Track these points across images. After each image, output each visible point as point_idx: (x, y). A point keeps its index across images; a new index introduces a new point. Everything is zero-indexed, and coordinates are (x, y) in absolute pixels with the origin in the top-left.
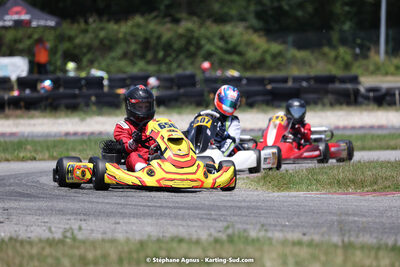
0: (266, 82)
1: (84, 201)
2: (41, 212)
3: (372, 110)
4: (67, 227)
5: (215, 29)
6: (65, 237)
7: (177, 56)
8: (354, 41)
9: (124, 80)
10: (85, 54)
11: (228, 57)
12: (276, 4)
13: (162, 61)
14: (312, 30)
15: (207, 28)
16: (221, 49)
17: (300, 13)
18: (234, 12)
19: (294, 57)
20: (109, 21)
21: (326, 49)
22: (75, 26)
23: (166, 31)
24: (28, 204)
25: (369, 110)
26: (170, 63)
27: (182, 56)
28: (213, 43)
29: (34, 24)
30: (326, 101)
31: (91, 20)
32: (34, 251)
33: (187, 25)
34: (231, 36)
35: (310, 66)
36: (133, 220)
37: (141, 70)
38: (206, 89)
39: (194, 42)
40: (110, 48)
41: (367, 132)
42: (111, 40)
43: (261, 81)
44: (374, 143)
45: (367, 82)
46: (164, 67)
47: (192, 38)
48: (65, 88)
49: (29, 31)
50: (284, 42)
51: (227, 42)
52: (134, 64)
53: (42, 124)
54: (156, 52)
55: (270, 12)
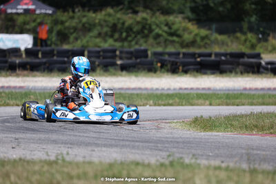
0: (197, 56)
1: (70, 135)
2: (40, 141)
3: (270, 78)
4: (59, 152)
5: (162, 18)
6: (58, 159)
7: (136, 37)
8: (258, 29)
9: (99, 52)
10: (72, 34)
11: (170, 38)
12: (205, 3)
13: (126, 39)
14: (229, 21)
15: (156, 18)
16: (166, 32)
17: (221, 9)
18: (176, 7)
19: (216, 39)
20: (89, 11)
21: (239, 35)
22: (66, 14)
23: (129, 19)
24: (31, 135)
25: (268, 78)
26: (131, 41)
27: (139, 37)
28: (160, 28)
29: (38, 12)
30: (238, 70)
31: (77, 10)
32: (37, 168)
33: (143, 15)
34: (173, 24)
35: (227, 45)
36: (104, 149)
37: (110, 45)
38: (155, 60)
39: (147, 27)
40: (89, 30)
41: (265, 92)
42: (90, 25)
43: (193, 55)
44: (271, 101)
45: (267, 58)
46: (126, 44)
47: (146, 24)
48: (58, 56)
49: (35, 16)
50: (210, 29)
51: (170, 28)
52: (105, 41)
53: (42, 81)
54: (121, 33)
55: (201, 8)
